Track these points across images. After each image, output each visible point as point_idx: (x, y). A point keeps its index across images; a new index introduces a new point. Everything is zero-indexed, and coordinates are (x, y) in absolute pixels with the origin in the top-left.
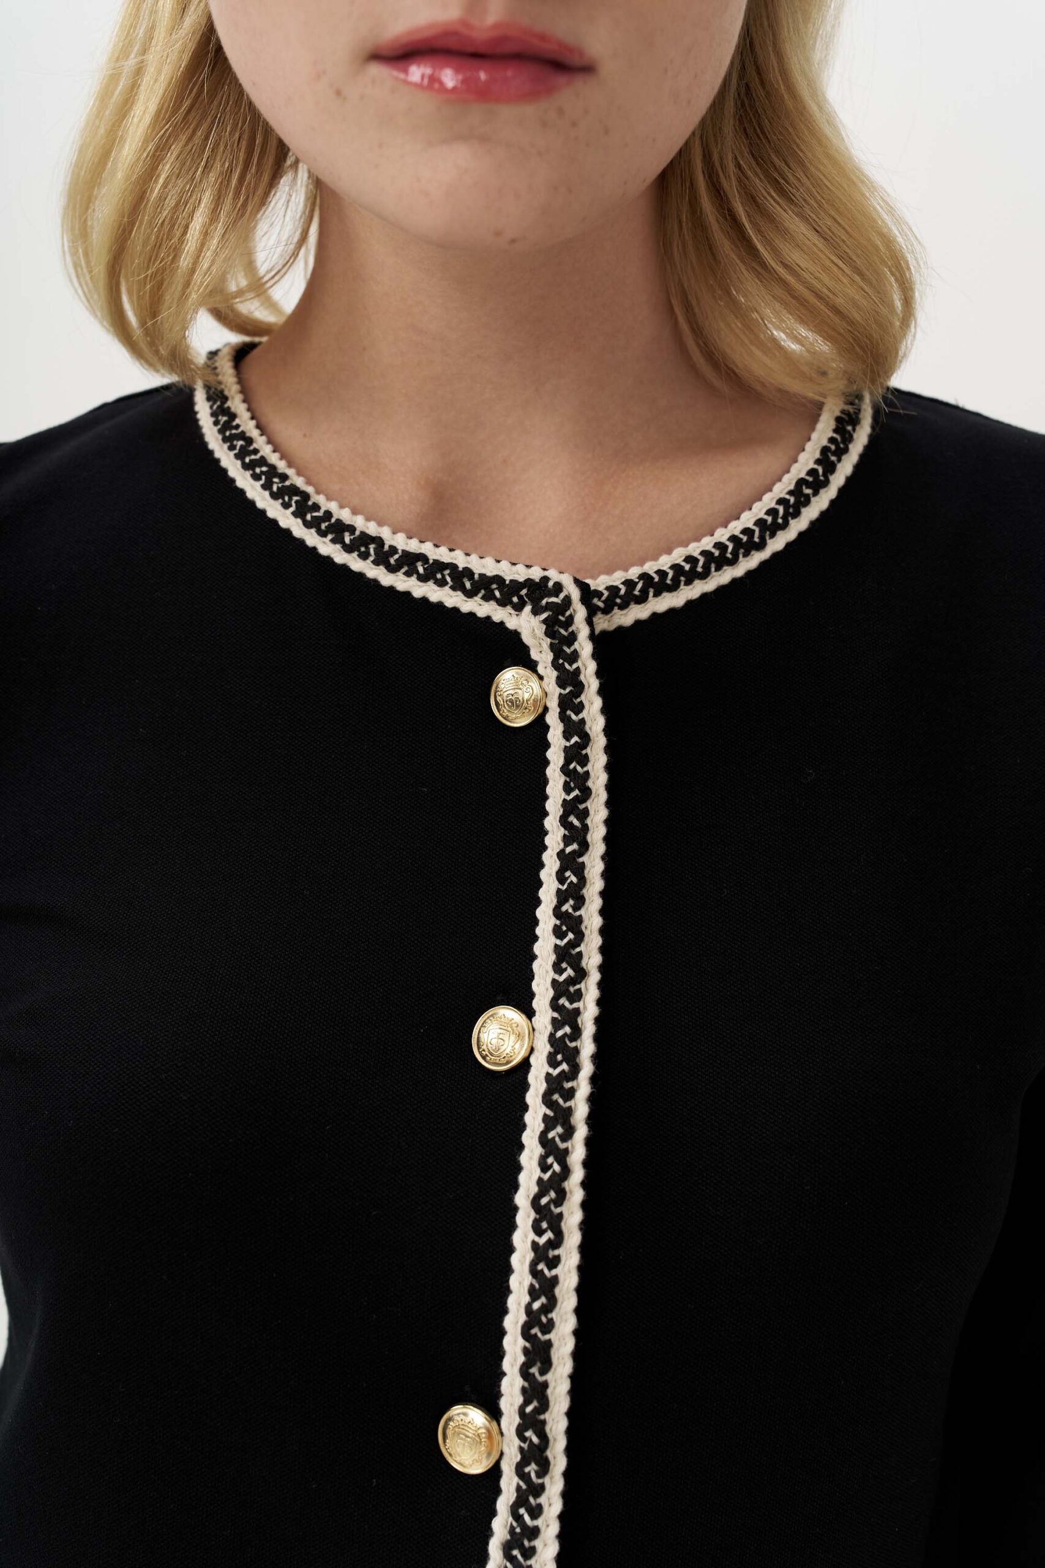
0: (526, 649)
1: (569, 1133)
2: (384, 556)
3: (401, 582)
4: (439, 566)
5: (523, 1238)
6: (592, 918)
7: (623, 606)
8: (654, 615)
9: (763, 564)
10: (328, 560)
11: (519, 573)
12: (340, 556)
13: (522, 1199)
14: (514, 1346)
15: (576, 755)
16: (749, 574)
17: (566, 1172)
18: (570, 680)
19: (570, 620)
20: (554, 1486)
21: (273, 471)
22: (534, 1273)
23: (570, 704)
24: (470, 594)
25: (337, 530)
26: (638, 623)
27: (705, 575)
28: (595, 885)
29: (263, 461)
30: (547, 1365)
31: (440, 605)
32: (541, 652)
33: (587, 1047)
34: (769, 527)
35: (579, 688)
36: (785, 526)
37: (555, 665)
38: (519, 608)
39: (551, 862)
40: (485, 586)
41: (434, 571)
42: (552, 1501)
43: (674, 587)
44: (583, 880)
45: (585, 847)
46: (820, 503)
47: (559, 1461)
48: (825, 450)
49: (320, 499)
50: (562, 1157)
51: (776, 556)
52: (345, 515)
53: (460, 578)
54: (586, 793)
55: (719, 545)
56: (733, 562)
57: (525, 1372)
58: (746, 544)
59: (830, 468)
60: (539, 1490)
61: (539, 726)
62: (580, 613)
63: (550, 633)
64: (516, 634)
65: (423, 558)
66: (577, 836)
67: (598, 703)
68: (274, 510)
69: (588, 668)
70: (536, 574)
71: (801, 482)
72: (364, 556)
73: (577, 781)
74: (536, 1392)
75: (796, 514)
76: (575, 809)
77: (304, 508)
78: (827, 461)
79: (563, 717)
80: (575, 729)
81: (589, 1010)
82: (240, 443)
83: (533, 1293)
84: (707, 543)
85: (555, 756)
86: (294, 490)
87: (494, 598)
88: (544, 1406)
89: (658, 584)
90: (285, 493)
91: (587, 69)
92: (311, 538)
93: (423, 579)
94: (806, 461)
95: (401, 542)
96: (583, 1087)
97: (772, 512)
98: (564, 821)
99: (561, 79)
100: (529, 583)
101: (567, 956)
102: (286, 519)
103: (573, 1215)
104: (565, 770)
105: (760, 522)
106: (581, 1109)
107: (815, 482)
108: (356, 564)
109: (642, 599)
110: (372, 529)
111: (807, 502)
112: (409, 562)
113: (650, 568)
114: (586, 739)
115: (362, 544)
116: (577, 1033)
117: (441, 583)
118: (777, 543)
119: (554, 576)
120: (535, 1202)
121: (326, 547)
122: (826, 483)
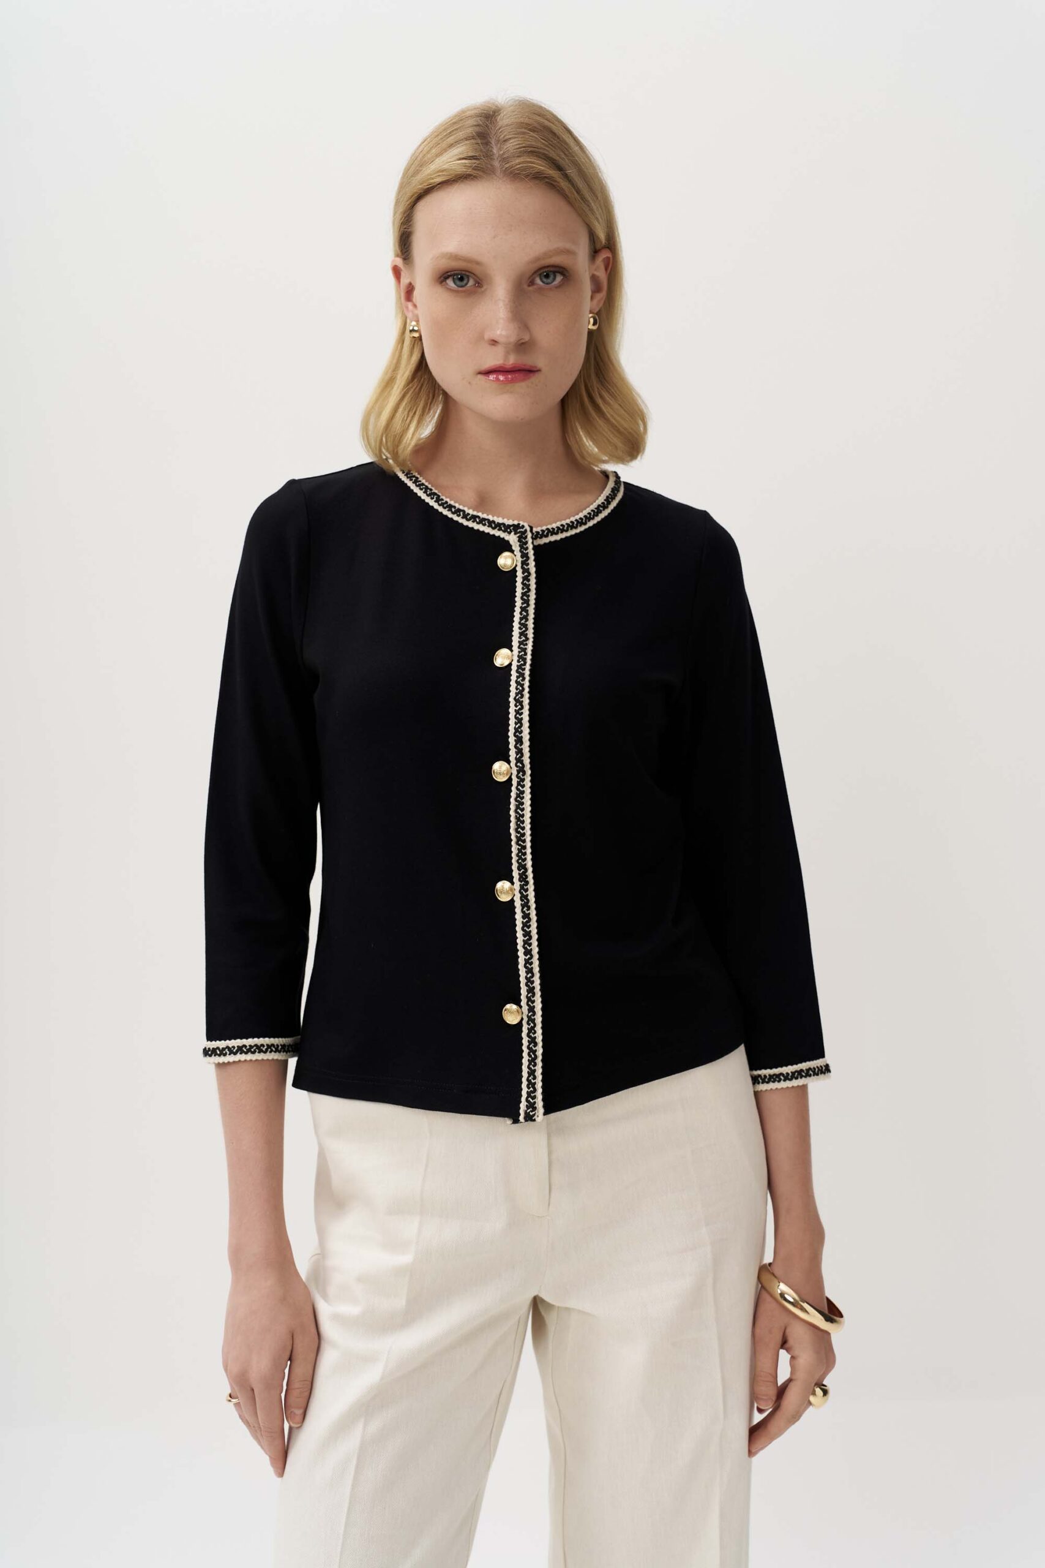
0: (511, 546)
1: (524, 679)
2: (465, 516)
3: (470, 524)
4: (484, 519)
5: (512, 710)
6: (531, 624)
7: (541, 538)
8: (550, 542)
9: (586, 530)
10: (446, 516)
11: (510, 522)
12: (450, 515)
13: (511, 699)
14: (512, 740)
15: (526, 578)
16: (581, 532)
17: (523, 689)
18: (525, 556)
19: (526, 537)
20: (528, 778)
21: (427, 488)
22: (516, 718)
23: (525, 563)
24: (494, 528)
25: (450, 507)
26: (545, 544)
27: (567, 531)
28: (531, 616)
29: (423, 484)
30: (522, 743)
31: (483, 532)
32: (516, 547)
33: (529, 657)
34: (589, 518)
35: (528, 558)
36: (593, 518)
37: (521, 551)
38: (510, 533)
39: (517, 610)
40: (499, 526)
41: (482, 521)
42: (528, 783)
43: (557, 533)
44: (528, 615)
45: (528, 605)
46: (605, 513)
47: (529, 772)
48: (607, 497)
49: (444, 497)
50: (522, 685)
51: (589, 528)
52: (452, 503)
53: (491, 524)
54: (529, 590)
55: (572, 522)
56: (576, 528)
57: (516, 747)
58: (580, 522)
59: (609, 503)
60: (523, 780)
61: (514, 570)
62: (529, 535)
63: (519, 541)
64: (508, 542)
65: (479, 517)
66: (526, 602)
67: (534, 563)
68: (428, 500)
69: (531, 553)
70: (516, 523)
71: (599, 506)
72: (459, 516)
73: (526, 586)
74: (520, 752)
75: (597, 515)
76: (525, 595)
77: (438, 500)
78: (609, 500)
79: (522, 568)
80: (526, 571)
81: (530, 647)
82: (414, 479)
83: (516, 724)
84: (568, 521)
85: (519, 580)
86: (435, 494)
87: (502, 530)
88: (522, 755)
89: (553, 532)
90: (431, 495)
91: (539, 370)
92: (441, 509)
93: (478, 523)
94: (601, 499)
95: (471, 512)
96: (528, 667)
97: (589, 513)
98: (522, 598)
99: (532, 375)
100: (513, 525)
101: (523, 634)
102: (432, 503)
103: (526, 701)
104: (522, 583)
105: (585, 516)
106: (527, 673)
107: (604, 506)
108: (455, 518)
109: (547, 536)
110: (461, 507)
111: (601, 512)
112: (474, 518)
113: (550, 527)
114: (529, 574)
115: (458, 512)
116: (526, 654)
117: (484, 525)
118: (591, 524)
119: (522, 523)
120: (515, 699)
121: (445, 512)
122: (607, 507)
